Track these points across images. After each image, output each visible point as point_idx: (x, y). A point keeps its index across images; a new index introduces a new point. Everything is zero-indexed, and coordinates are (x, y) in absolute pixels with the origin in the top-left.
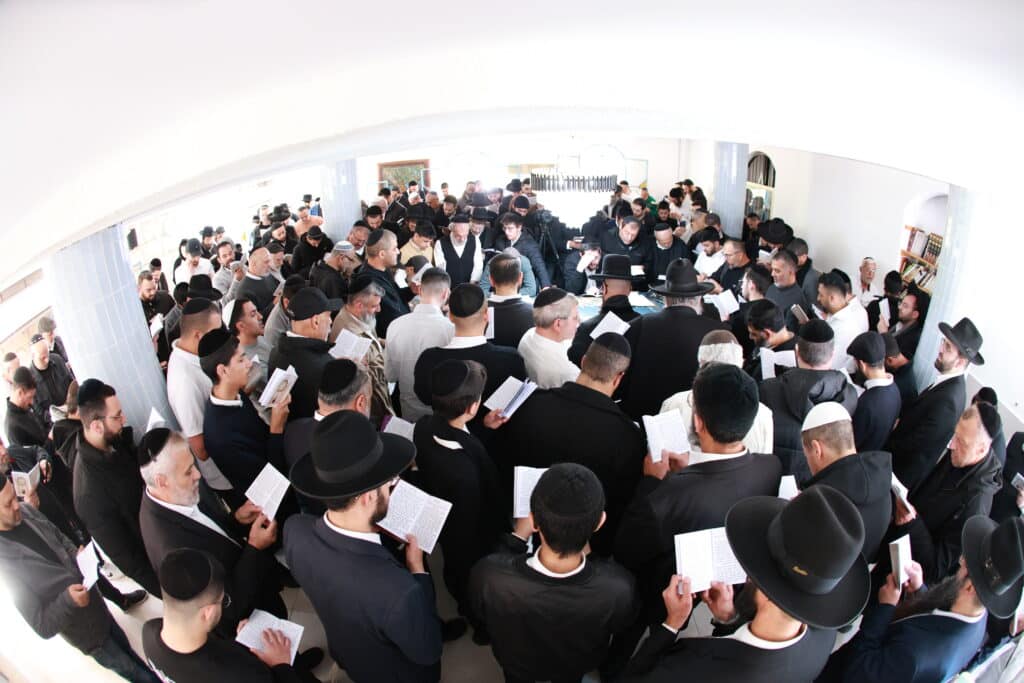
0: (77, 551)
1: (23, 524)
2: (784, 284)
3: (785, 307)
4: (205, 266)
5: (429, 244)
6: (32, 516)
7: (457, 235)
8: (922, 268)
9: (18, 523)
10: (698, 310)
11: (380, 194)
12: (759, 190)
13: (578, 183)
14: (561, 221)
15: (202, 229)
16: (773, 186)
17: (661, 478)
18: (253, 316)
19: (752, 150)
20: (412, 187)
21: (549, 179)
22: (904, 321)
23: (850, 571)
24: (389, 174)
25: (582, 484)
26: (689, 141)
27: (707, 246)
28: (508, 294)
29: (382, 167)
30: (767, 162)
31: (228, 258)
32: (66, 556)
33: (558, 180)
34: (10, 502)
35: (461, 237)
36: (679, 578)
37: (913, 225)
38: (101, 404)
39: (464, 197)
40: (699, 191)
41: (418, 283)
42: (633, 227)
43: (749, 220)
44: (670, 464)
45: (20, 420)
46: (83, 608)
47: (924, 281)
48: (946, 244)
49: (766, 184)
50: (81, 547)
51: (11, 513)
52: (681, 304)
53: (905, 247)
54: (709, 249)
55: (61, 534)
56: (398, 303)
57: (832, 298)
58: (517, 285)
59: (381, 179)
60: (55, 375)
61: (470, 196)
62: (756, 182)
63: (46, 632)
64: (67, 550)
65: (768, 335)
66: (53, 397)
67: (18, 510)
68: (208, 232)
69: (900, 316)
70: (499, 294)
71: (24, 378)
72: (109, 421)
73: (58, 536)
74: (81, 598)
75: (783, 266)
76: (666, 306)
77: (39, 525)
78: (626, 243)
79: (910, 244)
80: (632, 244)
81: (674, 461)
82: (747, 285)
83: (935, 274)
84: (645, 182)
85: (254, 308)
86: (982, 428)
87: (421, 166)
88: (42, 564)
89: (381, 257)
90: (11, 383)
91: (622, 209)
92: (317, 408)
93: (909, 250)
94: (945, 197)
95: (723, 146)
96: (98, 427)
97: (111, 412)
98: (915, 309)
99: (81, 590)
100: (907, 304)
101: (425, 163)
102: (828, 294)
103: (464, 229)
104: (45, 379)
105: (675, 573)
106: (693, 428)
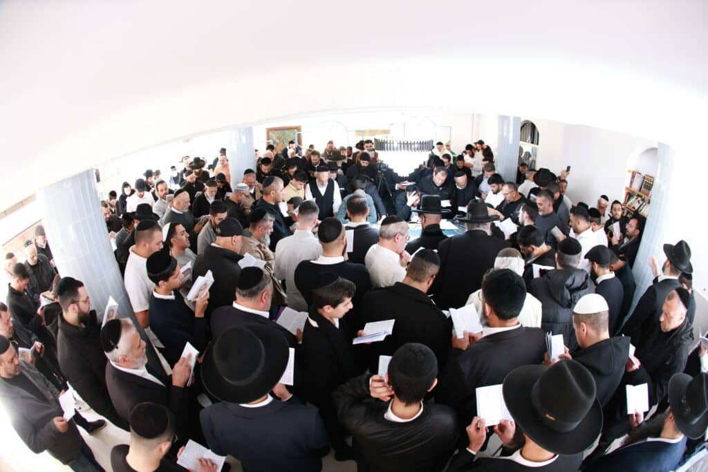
0: (59, 394)
1: (22, 375)
2: (546, 213)
3: (546, 229)
4: (148, 198)
5: (303, 186)
6: (27, 369)
7: (320, 180)
8: (639, 199)
9: (18, 373)
10: (489, 232)
11: (267, 149)
12: (527, 147)
13: (406, 146)
14: (395, 171)
15: (145, 172)
16: (538, 144)
17: (464, 349)
18: (182, 235)
19: (523, 119)
20: (291, 145)
21: (387, 143)
22: (629, 237)
23: (589, 414)
24: (274, 135)
25: (423, 357)
26: (479, 115)
27: (494, 187)
28: (360, 221)
29: (269, 130)
30: (533, 127)
31: (164, 192)
32: (51, 397)
33: (393, 143)
34: (12, 359)
35: (323, 182)
36: (478, 419)
37: (633, 169)
38: (76, 293)
39: (325, 153)
40: (488, 148)
41: (297, 214)
42: (443, 175)
43: (521, 168)
44: (470, 341)
45: (17, 300)
46: (65, 433)
47: (641, 208)
48: (657, 182)
49: (533, 143)
50: (63, 391)
51: (13, 367)
52: (478, 229)
53: (628, 185)
54: (495, 189)
55: (48, 381)
56: (284, 227)
57: (579, 223)
58: (366, 216)
59: (268, 138)
60: (42, 270)
61: (330, 152)
62: (525, 141)
63: (37, 449)
64: (52, 392)
65: (533, 249)
66: (40, 285)
67: (18, 365)
68: (149, 174)
69: (627, 233)
70: (354, 221)
71: (21, 270)
72: (81, 304)
73: (45, 383)
74: (62, 426)
75: (544, 201)
76: (467, 230)
77: (34, 376)
78: (438, 185)
79: (631, 183)
80: (442, 186)
81: (472, 338)
82: (523, 215)
83: (649, 203)
84: (450, 142)
85: (184, 229)
86: (681, 303)
87: (296, 130)
88: (35, 402)
89: (272, 196)
90: (11, 274)
91: (435, 161)
92: (235, 299)
93: (631, 186)
94: (656, 149)
95: (503, 119)
96: (74, 309)
97: (82, 298)
98: (637, 228)
99: (62, 421)
100: (632, 226)
101: (298, 129)
102: (576, 221)
103: (325, 176)
104: (35, 272)
105: (476, 415)
106: (484, 313)
